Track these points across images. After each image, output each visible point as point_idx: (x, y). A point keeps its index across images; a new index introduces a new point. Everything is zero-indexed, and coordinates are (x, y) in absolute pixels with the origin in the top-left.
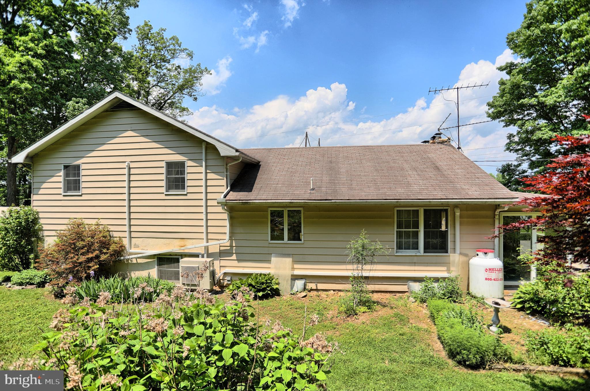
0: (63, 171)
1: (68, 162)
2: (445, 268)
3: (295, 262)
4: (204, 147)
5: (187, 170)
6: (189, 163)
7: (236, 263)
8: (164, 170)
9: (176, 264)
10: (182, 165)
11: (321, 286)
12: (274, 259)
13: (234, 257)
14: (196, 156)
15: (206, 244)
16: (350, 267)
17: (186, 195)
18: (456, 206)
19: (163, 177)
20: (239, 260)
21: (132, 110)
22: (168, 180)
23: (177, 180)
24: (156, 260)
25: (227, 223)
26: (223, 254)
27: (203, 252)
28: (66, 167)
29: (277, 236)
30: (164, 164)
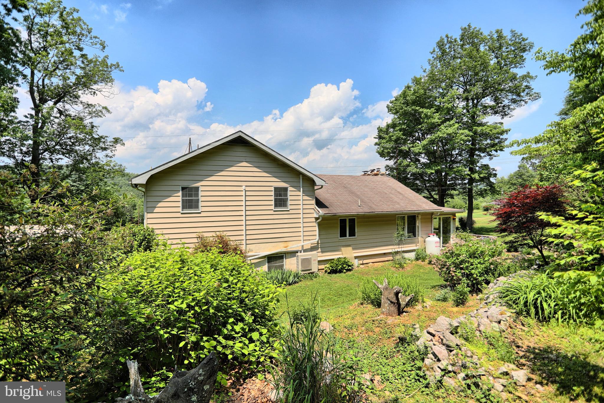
0: (181, 192)
1: (185, 184)
2: (415, 245)
3: (354, 249)
4: (301, 178)
5: (289, 193)
6: (290, 189)
7: (320, 254)
8: (273, 193)
9: (281, 260)
10: (286, 189)
11: (365, 262)
12: (343, 249)
13: (320, 250)
14: (295, 184)
15: (302, 244)
16: (395, 247)
17: (288, 211)
18: (419, 214)
19: (273, 198)
20: (322, 252)
21: (246, 146)
22: (276, 200)
23: (280, 200)
24: (266, 259)
25: (317, 228)
26: (313, 249)
27: (301, 249)
28: (183, 189)
29: (343, 234)
30: (273, 189)
